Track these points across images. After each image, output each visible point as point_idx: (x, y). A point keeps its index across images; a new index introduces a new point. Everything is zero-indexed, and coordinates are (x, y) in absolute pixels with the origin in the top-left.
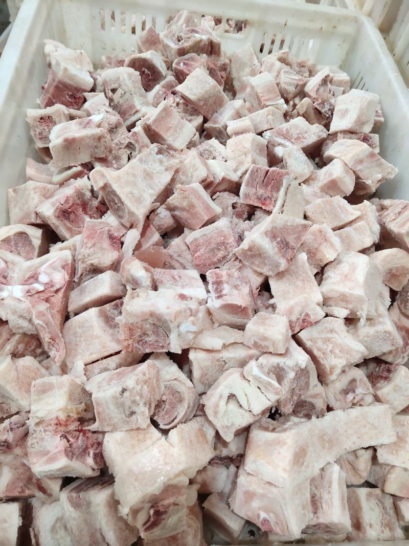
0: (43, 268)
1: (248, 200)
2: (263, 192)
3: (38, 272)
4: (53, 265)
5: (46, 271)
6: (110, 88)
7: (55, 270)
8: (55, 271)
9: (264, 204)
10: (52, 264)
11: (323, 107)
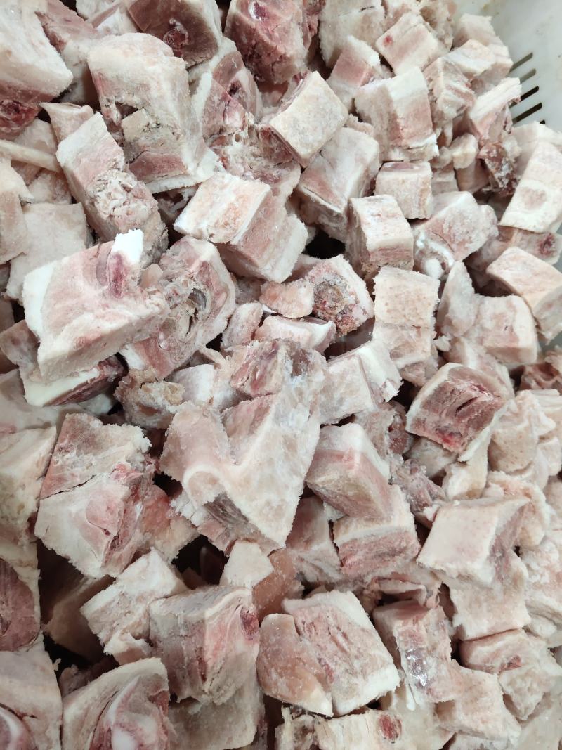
0: (111, 716)
1: (422, 429)
2: (452, 423)
3: (106, 729)
4: (130, 700)
5: (120, 721)
6: (114, 99)
7: (137, 711)
8: (140, 716)
9: (446, 441)
10: (127, 697)
11: (499, 169)
